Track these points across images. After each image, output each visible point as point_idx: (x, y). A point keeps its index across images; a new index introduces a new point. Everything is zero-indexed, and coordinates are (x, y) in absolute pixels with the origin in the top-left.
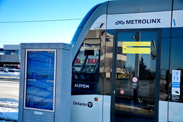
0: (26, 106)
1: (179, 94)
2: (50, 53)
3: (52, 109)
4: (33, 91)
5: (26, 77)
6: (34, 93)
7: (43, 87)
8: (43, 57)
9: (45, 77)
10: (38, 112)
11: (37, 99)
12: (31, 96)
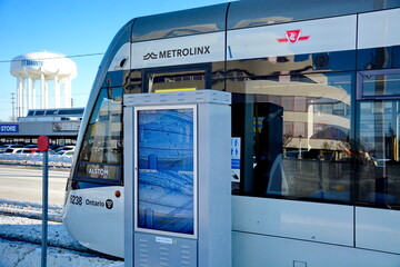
0: (139, 226)
1: (239, 181)
2: (184, 112)
3: (192, 233)
4: (151, 195)
5: (136, 166)
6: (154, 198)
7: (172, 185)
8: (169, 121)
9: (174, 165)
10: (164, 239)
11: (161, 212)
12: (149, 206)
